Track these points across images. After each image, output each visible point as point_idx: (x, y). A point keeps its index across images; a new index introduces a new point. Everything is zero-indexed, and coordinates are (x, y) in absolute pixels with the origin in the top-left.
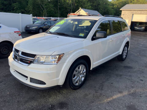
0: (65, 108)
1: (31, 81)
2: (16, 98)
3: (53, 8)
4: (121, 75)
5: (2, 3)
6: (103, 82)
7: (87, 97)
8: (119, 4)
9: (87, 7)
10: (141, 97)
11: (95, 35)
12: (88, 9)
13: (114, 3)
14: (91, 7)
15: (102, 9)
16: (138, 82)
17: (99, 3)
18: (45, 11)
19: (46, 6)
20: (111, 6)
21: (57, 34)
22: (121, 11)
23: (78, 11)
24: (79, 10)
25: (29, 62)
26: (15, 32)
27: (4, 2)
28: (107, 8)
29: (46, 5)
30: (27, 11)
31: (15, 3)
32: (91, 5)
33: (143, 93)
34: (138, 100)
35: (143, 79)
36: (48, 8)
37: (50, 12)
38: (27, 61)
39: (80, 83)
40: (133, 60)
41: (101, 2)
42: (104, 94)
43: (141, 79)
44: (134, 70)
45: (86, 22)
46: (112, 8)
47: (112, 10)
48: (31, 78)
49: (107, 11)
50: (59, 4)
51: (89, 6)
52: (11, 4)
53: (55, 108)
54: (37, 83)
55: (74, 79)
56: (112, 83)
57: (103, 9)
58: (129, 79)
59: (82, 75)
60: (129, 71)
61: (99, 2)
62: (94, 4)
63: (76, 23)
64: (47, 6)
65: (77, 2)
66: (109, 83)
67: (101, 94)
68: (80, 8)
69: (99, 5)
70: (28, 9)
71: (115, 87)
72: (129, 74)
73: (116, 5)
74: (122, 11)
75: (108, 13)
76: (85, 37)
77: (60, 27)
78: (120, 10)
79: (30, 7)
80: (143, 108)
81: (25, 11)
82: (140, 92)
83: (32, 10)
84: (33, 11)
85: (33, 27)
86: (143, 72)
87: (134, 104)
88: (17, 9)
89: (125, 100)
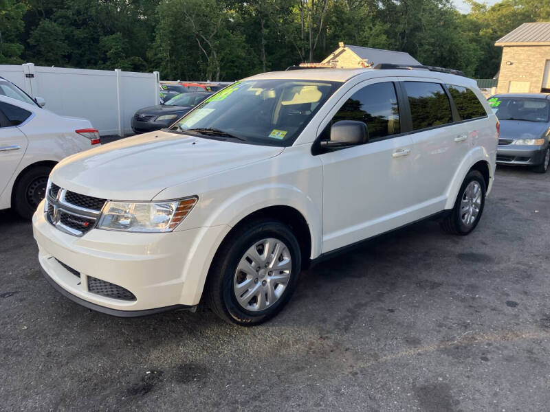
0: (198, 381)
1: (90, 289)
2: (46, 344)
3: (244, 48)
4: (435, 285)
5: (67, 37)
6: (360, 305)
7: (283, 352)
8: (499, 21)
9: (371, 41)
10: (486, 359)
11: (325, 134)
12: (374, 46)
13: (480, 21)
14: (384, 37)
15: (429, 44)
16: (494, 309)
17: (418, 23)
18: (214, 60)
19: (217, 43)
20: (469, 31)
21: (196, 133)
22: (500, 49)
23: (331, 56)
24: (337, 52)
25: (84, 224)
26: (78, 132)
27: (72, 32)
28: (452, 40)
29: (217, 37)
30: (151, 62)
31: (112, 33)
32: (386, 32)
33: (498, 349)
34: (471, 371)
35: (518, 301)
36: (224, 49)
37: (233, 62)
38: (80, 223)
39: (268, 303)
40: (505, 234)
41: (425, 18)
42: (350, 346)
43: (512, 299)
44: (496, 269)
45: (306, 89)
46: (472, 40)
47: (473, 46)
48: (89, 278)
49: (450, 51)
50: (265, 31)
51: (377, 36)
52: (96, 40)
53: (161, 381)
54: (108, 295)
55: (240, 286)
56: (392, 311)
57: (433, 45)
58: (463, 300)
59: (276, 277)
60: (475, 271)
61: (420, 20)
62: (400, 28)
63: (272, 94)
64: (223, 39)
65: (333, 23)
66: (381, 309)
67: (337, 345)
68: (341, 44)
69: (418, 28)
70: (156, 55)
71: (399, 324)
72: (473, 281)
73: (487, 26)
74: (505, 50)
75: (456, 60)
76: (288, 142)
77: (213, 110)
78: (497, 44)
79: (161, 47)
80: (477, 396)
81: (145, 63)
82: (489, 344)
83: (168, 58)
84: (172, 61)
85: (161, 118)
86: (529, 277)
87: (447, 382)
88: (117, 54)
89: (420, 367)
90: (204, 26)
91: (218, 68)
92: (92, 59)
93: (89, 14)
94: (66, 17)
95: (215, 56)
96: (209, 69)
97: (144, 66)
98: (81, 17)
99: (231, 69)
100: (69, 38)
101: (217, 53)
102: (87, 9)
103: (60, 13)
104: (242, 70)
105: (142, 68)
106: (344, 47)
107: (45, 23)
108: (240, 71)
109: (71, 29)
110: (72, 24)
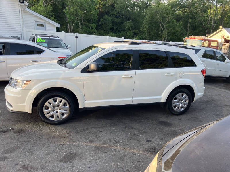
90: (164, 18)
91: (167, 36)
92: (120, 30)
93: (122, 13)
94: (114, 14)
95: (166, 31)
96: (163, 35)
97: (138, 33)
98: (119, 15)
99: (173, 36)
100: (113, 22)
101: (167, 30)
102: (121, 11)
103: (112, 13)
104: (178, 37)
105: (137, 34)
106: (222, 28)
107: (106, 17)
108: (177, 37)
109: (115, 19)
110: (116, 17)
